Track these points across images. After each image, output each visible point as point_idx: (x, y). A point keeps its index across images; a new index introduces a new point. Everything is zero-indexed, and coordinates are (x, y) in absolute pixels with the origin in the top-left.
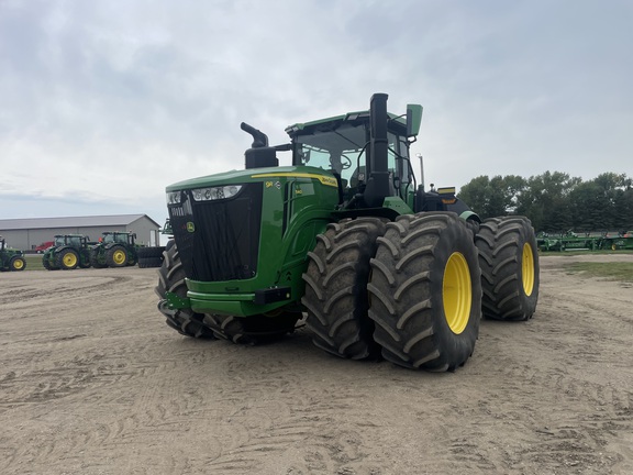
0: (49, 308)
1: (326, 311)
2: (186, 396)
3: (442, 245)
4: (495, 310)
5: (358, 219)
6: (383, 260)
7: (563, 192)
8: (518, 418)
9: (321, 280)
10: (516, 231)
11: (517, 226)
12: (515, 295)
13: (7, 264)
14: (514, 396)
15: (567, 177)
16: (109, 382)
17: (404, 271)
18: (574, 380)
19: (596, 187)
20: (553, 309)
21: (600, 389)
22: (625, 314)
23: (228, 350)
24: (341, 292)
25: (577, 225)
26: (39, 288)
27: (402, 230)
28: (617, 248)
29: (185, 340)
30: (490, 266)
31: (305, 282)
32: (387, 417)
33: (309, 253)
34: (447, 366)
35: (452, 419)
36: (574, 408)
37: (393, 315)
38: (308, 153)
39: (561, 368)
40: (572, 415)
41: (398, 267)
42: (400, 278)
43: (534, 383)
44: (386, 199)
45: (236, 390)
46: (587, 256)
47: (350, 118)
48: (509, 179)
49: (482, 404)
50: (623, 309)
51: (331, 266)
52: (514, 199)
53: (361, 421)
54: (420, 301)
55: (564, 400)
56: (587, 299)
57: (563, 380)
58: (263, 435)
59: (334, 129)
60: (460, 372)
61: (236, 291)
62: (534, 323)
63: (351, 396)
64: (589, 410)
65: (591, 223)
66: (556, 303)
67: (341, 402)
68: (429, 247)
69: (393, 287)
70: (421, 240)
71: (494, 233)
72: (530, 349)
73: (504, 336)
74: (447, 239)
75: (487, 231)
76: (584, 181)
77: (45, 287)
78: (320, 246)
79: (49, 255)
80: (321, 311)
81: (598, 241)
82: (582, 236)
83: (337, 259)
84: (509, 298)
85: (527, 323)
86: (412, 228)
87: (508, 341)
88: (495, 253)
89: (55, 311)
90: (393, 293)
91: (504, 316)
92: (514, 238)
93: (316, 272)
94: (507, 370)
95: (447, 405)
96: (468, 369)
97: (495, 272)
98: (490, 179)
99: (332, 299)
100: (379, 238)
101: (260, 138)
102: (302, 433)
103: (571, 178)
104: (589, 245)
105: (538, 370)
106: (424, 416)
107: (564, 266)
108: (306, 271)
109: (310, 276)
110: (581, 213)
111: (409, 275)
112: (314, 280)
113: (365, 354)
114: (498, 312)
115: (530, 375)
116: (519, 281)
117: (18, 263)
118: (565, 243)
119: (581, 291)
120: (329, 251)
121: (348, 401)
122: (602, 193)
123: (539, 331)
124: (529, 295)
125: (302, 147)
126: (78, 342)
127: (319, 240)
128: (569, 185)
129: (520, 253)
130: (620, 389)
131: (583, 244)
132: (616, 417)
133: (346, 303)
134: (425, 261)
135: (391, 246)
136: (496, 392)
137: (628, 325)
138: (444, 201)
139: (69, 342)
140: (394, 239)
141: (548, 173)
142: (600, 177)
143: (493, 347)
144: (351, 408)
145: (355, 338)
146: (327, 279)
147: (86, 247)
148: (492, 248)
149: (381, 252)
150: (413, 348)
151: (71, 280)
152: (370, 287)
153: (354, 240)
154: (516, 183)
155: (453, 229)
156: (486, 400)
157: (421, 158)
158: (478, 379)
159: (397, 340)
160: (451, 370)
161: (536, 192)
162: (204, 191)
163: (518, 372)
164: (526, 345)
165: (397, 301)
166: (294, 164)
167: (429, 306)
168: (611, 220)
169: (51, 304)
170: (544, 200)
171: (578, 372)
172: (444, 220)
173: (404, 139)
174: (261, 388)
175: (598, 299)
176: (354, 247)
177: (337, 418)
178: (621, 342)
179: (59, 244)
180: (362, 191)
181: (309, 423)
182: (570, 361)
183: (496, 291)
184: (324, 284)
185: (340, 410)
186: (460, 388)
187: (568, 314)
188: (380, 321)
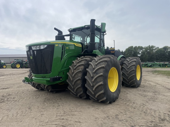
0: (5, 79)
1: (73, 84)
2: (27, 109)
3: (108, 65)
4: (128, 84)
5: (86, 56)
6: (90, 69)
7: (154, 51)
8: (127, 121)
9: (72, 75)
10: (135, 61)
11: (135, 60)
12: (134, 80)
13: (1, 67)
14: (127, 113)
15: (155, 47)
16: (7, 103)
17: (96, 73)
18: (148, 108)
19: (163, 50)
20: (146, 84)
21: (155, 111)
22: (167, 86)
23: (47, 94)
24: (78, 79)
25: (157, 60)
26: (6, 73)
27: (96, 60)
28: (168, 67)
29: (37, 90)
30: (127, 71)
31: (68, 75)
32: (86, 119)
33: (70, 66)
34: (109, 102)
35: (106, 121)
36: (146, 118)
37: (92, 86)
38: (74, 37)
39: (144, 103)
40: (144, 121)
41: (94, 71)
42: (94, 75)
43: (135, 109)
44: (94, 51)
45: (43, 108)
46: (159, 69)
47: (86, 27)
48: (139, 47)
49: (117, 115)
50: (167, 85)
51: (75, 70)
52: (140, 52)
53: (77, 120)
54: (100, 82)
55: (143, 115)
56: (157, 81)
57: (144, 108)
58: (43, 124)
59: (81, 30)
60: (113, 104)
61: (45, 77)
62: (139, 88)
63: (77, 111)
64: (151, 119)
65: (161, 59)
66: (147, 82)
67: (73, 113)
68: (103, 66)
69: (92, 77)
70: (102, 63)
71: (129, 62)
72: (136, 97)
73: (130, 92)
74: (110, 63)
75: (126, 61)
76: (160, 48)
77: (8, 73)
78: (73, 64)
79: (12, 64)
80: (72, 84)
81: (163, 65)
82: (158, 63)
83: (77, 68)
84: (132, 81)
85: (138, 88)
86: (99, 60)
87: (130, 94)
88: (128, 68)
89: (6, 80)
90: (92, 80)
91: (131, 86)
92: (134, 63)
93: (71, 72)
94: (128, 104)
95: (105, 116)
96: (116, 103)
97: (128, 73)
98: (134, 47)
99: (75, 81)
100: (90, 62)
101: (60, 32)
102: (56, 124)
103: (156, 47)
104: (160, 66)
105: (137, 104)
106: (97, 119)
107: (152, 71)
108: (68, 72)
109: (69, 73)
110: (159, 57)
111: (97, 74)
112: (70, 75)
113: (85, 97)
114: (129, 85)
115: (134, 105)
116: (135, 76)
117: (4, 66)
118: (153, 65)
119: (155, 79)
120: (75, 66)
121: (76, 113)
122: (165, 51)
123: (141, 91)
124: (138, 80)
125: (72, 35)
126: (7, 90)
127: (73, 62)
128: (155, 49)
129: (136, 68)
130: (161, 112)
131: (158, 65)
132: (159, 122)
133: (79, 82)
134: (102, 70)
135: (93, 65)
136: (122, 111)
137: (167, 90)
138: (111, 52)
139: (4, 90)
140: (94, 63)
141: (150, 46)
142: (164, 47)
143: (125, 96)
144: (75, 115)
145: (82, 92)
146: (74, 74)
147: (23, 62)
148: (127, 66)
149: (90, 67)
150: (98, 96)
151: (16, 71)
152: (86, 77)
153: (83, 63)
154: (141, 48)
155: (112, 60)
156: (118, 114)
157: (114, 41)
158: (118, 106)
159: (93, 94)
160: (110, 103)
161: (146, 51)
162: (36, 46)
163: (131, 104)
164: (136, 95)
165: (93, 82)
166: (70, 40)
167: (103, 84)
168: (167, 59)
169: (6, 78)
170: (148, 53)
171: (149, 105)
172: (109, 57)
173: (103, 34)
174: (51, 107)
175: (160, 81)
176: (82, 65)
177: (70, 119)
178: (164, 95)
179: (15, 61)
180: (87, 48)
181: (60, 121)
182: (148, 101)
183: (128, 79)
184: (73, 76)
185: (72, 116)
186: (111, 109)
187: (150, 86)
188: (88, 88)
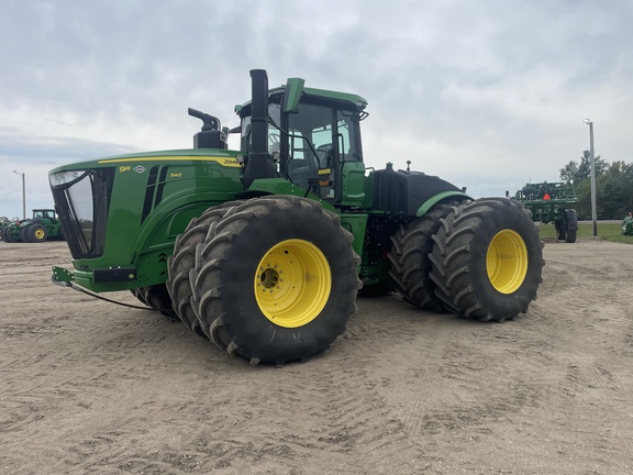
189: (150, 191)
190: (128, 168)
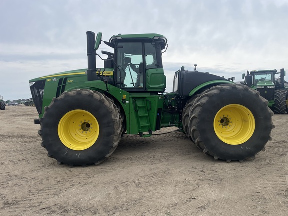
124: (237, 144)
189: (59, 89)
190: (51, 80)
